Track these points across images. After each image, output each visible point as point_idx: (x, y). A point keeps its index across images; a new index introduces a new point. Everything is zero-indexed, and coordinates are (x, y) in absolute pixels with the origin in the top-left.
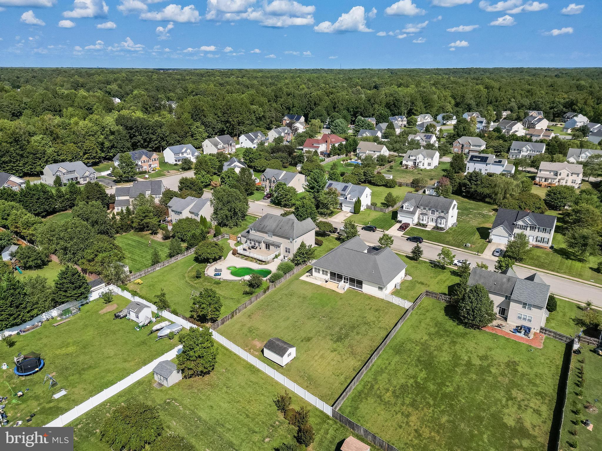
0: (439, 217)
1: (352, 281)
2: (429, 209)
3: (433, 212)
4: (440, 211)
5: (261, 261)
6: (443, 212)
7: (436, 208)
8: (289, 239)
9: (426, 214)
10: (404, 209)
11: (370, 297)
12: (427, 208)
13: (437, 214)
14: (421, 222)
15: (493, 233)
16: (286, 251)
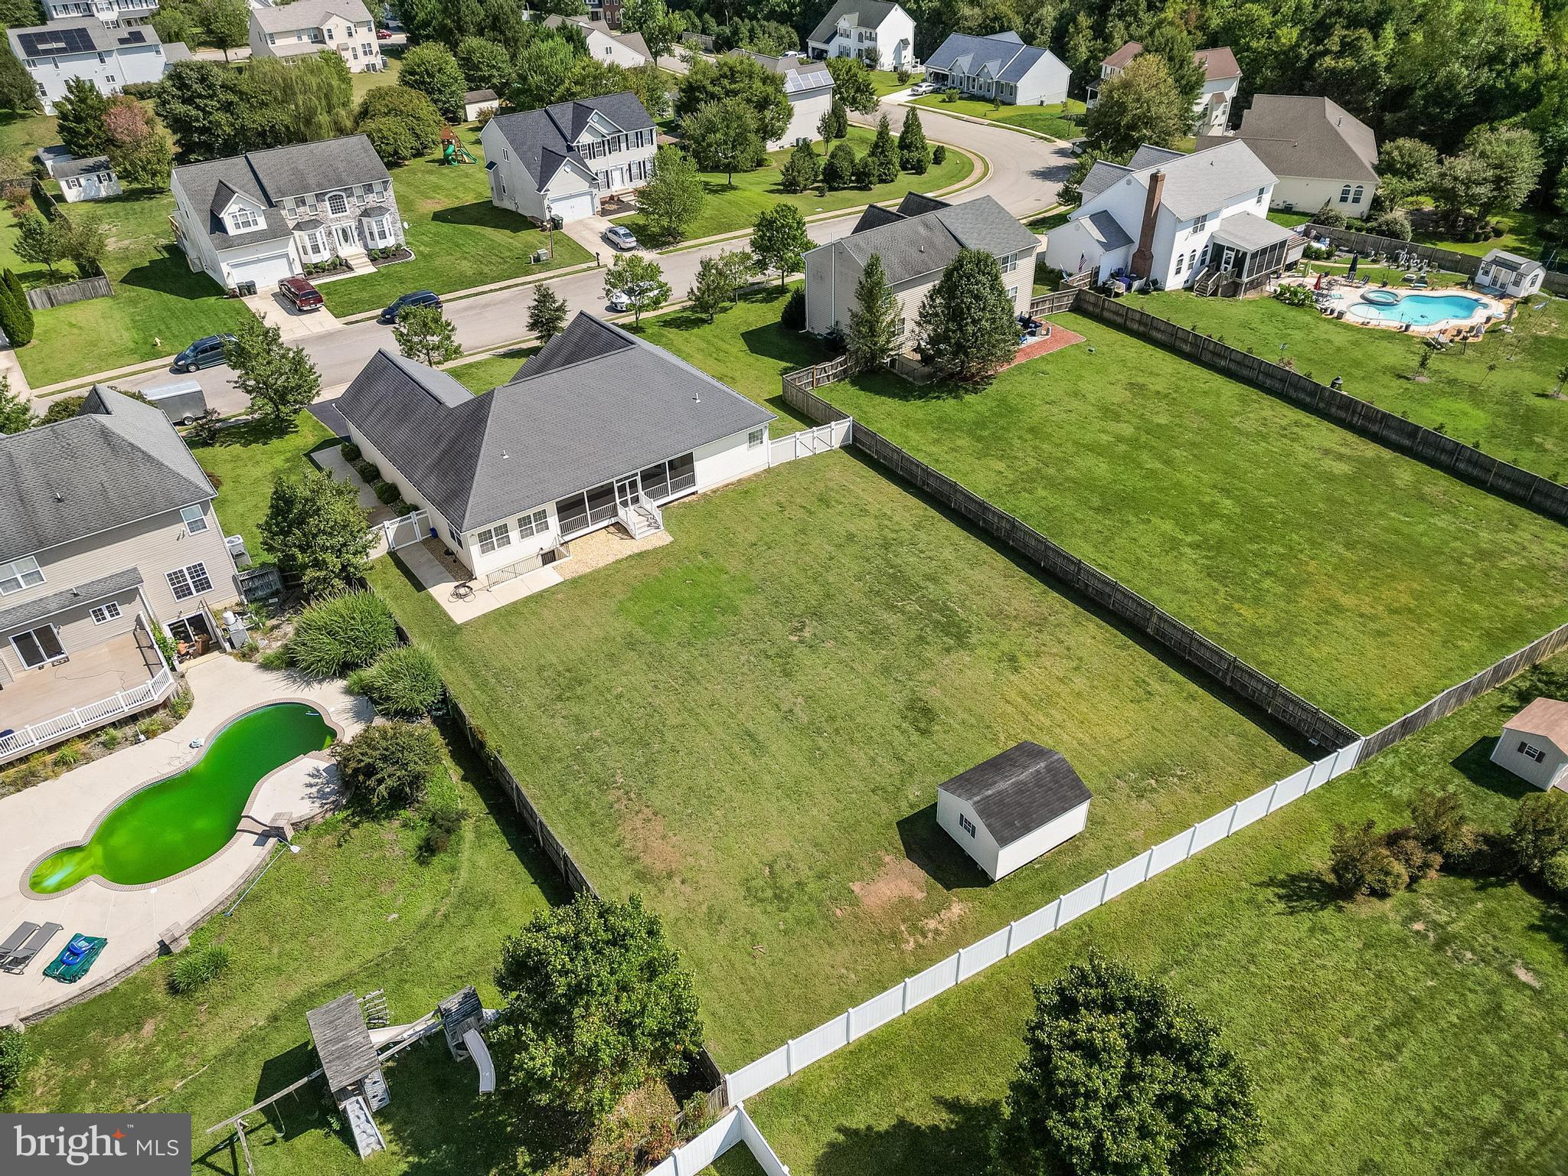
0: (366, 213)
1: (653, 477)
2: (319, 197)
3: (338, 206)
4: (358, 192)
5: (133, 718)
6: (369, 189)
7: (339, 182)
8: (174, 518)
9: (314, 223)
10: (232, 231)
11: (742, 491)
12: (310, 198)
13: (352, 206)
14: (315, 259)
15: (550, 195)
16: (182, 592)
